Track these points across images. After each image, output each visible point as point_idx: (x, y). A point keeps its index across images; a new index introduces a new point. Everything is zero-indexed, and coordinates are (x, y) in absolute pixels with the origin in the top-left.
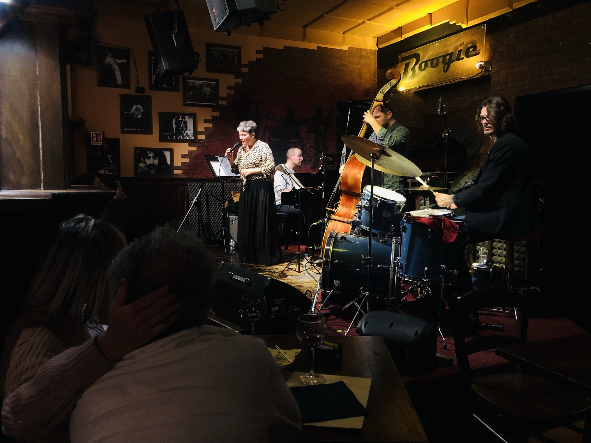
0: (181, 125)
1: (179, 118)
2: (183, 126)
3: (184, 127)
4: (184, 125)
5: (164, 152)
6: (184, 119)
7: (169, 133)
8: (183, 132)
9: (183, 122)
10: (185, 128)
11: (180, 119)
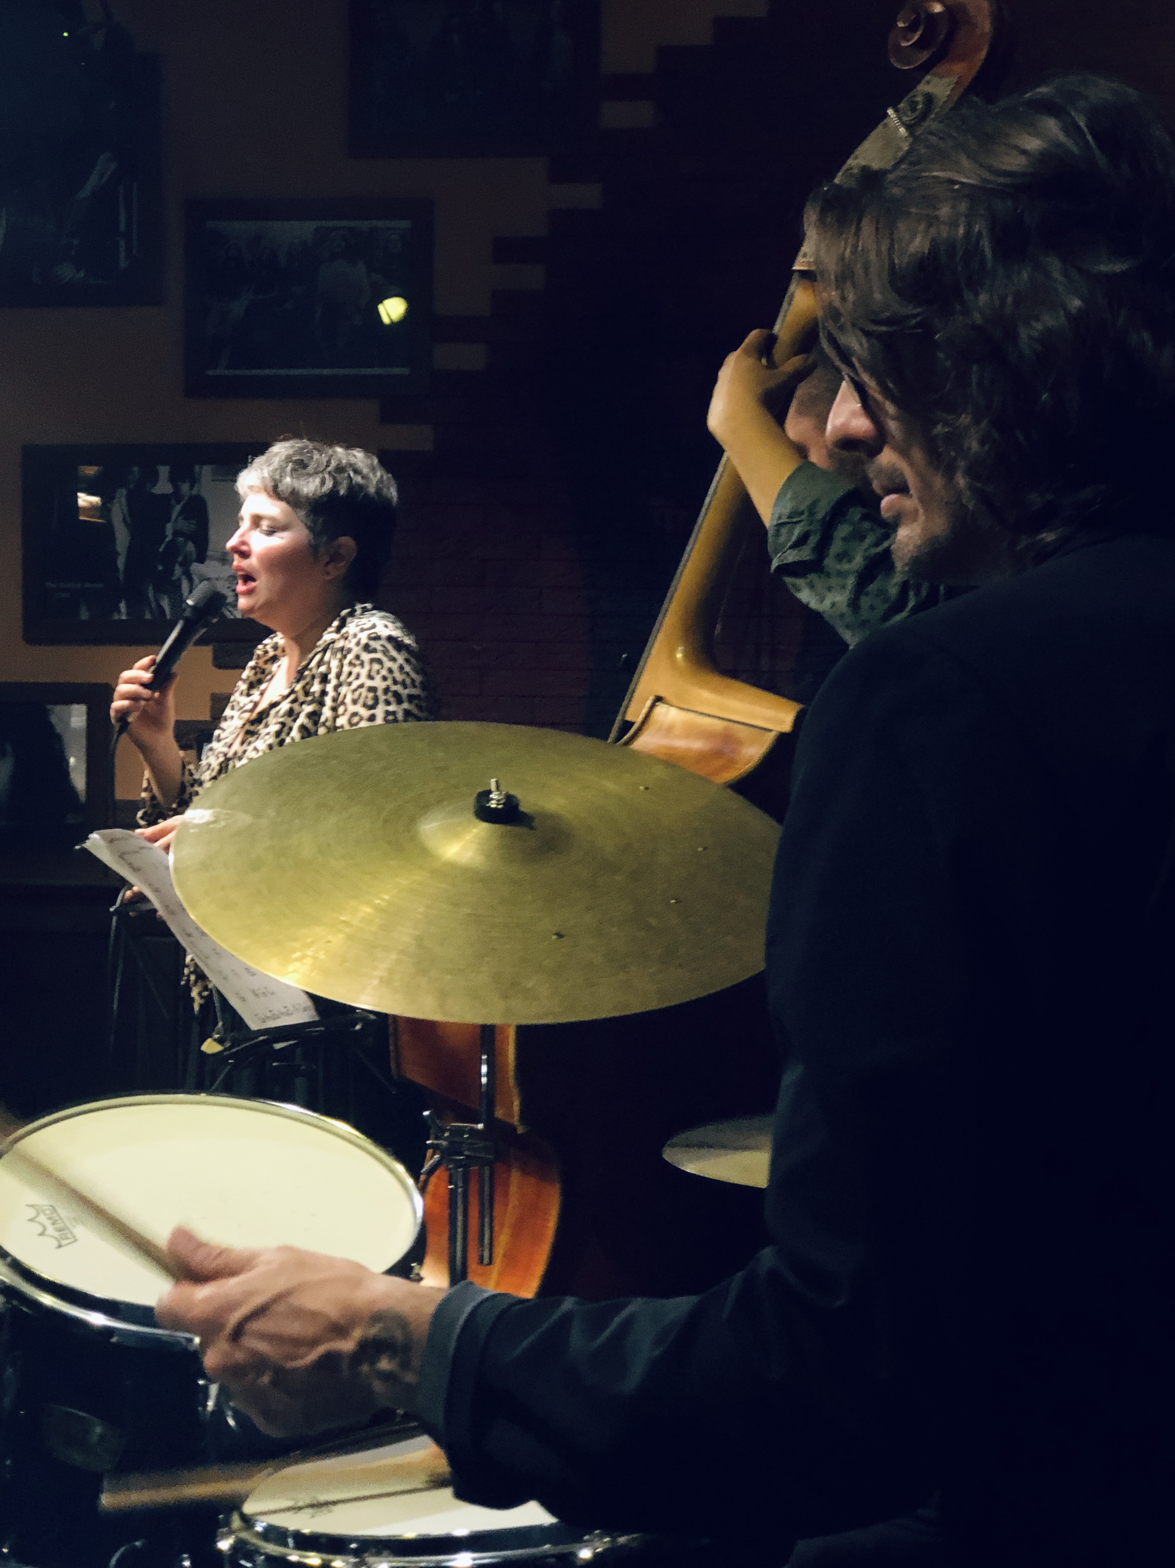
0: (169, 529)
1: (155, 479)
2: (176, 533)
3: (188, 537)
4: (182, 524)
5: (49, 707)
6: (185, 487)
7: (88, 585)
8: (178, 571)
9: (178, 508)
10: (190, 547)
11: (163, 487)
